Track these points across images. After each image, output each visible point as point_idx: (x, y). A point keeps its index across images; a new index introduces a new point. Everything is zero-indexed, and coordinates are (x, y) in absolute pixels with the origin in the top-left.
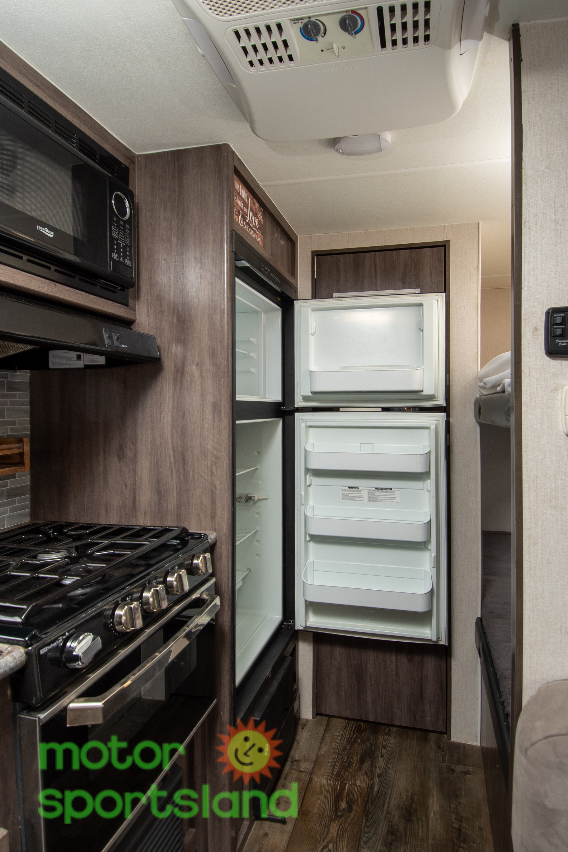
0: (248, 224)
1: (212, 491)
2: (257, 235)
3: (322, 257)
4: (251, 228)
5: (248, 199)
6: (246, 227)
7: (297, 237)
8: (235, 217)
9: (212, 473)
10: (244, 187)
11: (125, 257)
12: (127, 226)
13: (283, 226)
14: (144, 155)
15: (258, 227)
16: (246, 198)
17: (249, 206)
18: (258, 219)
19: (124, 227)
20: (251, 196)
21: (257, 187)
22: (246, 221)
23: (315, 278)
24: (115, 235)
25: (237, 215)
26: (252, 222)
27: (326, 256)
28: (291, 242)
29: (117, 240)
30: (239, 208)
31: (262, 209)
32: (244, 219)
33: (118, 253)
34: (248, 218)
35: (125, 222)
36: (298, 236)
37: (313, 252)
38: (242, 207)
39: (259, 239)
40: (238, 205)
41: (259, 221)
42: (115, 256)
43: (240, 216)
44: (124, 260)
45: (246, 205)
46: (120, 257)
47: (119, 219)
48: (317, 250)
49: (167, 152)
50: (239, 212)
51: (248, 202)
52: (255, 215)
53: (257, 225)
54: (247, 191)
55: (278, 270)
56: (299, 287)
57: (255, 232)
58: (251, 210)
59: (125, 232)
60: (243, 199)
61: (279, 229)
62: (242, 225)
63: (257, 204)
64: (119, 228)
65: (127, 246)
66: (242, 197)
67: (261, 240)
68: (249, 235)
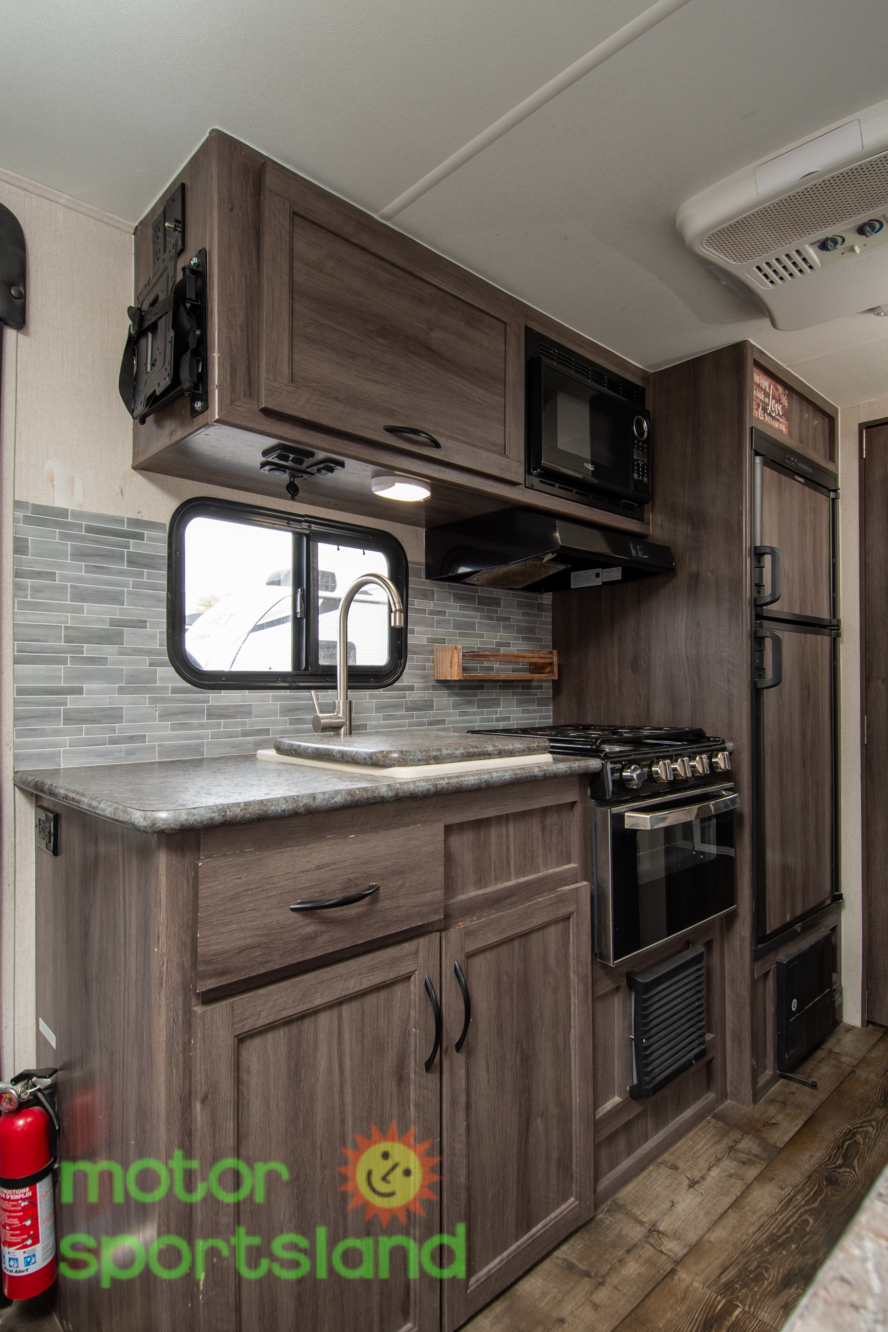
0: (770, 415)
1: (729, 699)
2: (781, 423)
3: (875, 428)
4: (773, 418)
5: (770, 387)
6: (767, 419)
7: (836, 410)
8: (755, 411)
9: (729, 680)
10: (764, 376)
11: (643, 476)
12: (645, 446)
13: (816, 402)
14: (659, 372)
15: (781, 414)
16: (768, 387)
17: (771, 394)
18: (782, 404)
19: (643, 447)
20: (774, 383)
21: (780, 370)
22: (767, 412)
23: (864, 457)
24: (635, 457)
25: (756, 409)
26: (775, 411)
27: (879, 427)
28: (829, 419)
29: (637, 461)
30: (758, 401)
31: (787, 392)
32: (765, 410)
33: (638, 473)
34: (770, 408)
35: (643, 442)
36: (839, 408)
37: (861, 426)
38: (763, 399)
39: (783, 428)
40: (757, 398)
41: (783, 408)
42: (636, 476)
43: (760, 409)
44: (642, 478)
45: (767, 395)
46: (639, 476)
47: (639, 441)
48: (867, 420)
49: (682, 363)
50: (759, 405)
51: (770, 390)
52: (778, 401)
53: (780, 412)
54: (768, 379)
55: (810, 458)
56: (841, 473)
57: (778, 421)
58: (774, 398)
59: (643, 452)
60: (764, 390)
61: (811, 407)
62: (763, 418)
63: (780, 388)
64: (639, 450)
65: (645, 464)
66: (762, 388)
67: (786, 427)
68: (771, 426)
